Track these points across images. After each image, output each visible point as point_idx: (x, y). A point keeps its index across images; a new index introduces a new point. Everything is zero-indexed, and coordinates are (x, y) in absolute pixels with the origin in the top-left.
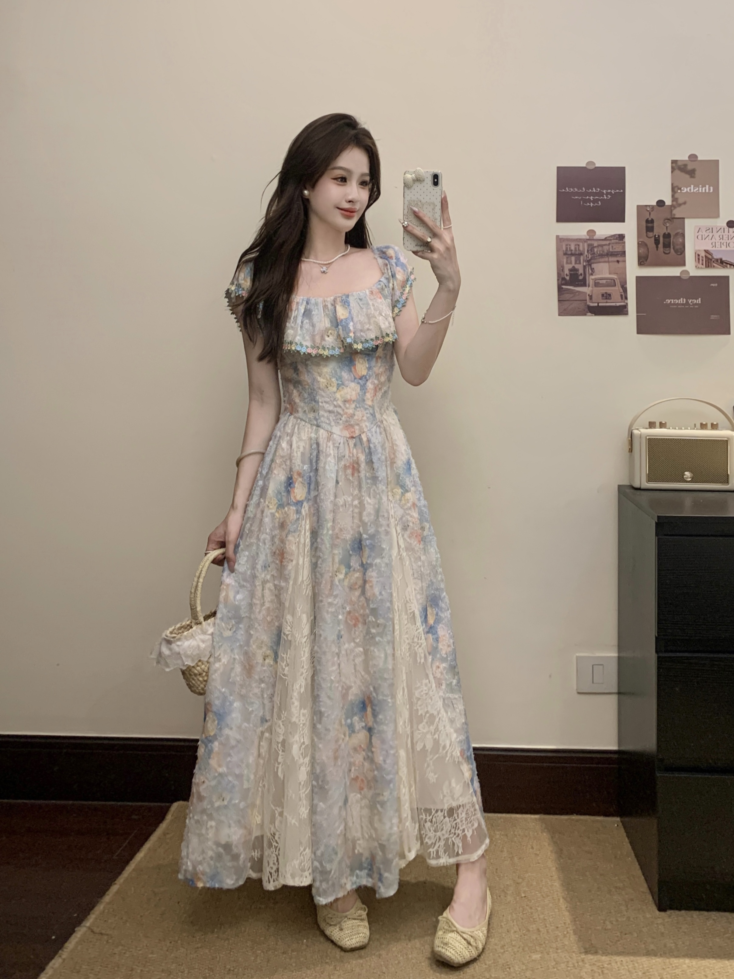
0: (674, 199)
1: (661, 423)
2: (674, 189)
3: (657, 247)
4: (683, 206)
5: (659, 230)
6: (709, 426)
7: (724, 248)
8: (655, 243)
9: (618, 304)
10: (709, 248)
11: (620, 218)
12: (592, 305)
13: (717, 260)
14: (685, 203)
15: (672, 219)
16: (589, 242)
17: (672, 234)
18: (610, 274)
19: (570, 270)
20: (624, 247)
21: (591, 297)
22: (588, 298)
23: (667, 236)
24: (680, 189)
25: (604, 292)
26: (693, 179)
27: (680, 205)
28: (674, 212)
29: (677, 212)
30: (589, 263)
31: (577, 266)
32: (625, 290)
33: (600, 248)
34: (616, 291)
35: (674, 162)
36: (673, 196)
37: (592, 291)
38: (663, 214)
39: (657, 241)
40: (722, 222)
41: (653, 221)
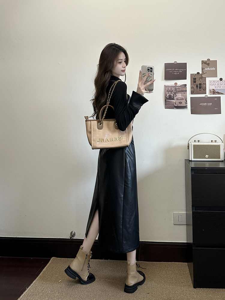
1: (198, 141)
2: (203, 69)
4: (205, 74)
5: (198, 82)
6: (214, 141)
7: (219, 88)
8: (196, 87)
9: (184, 105)
10: (214, 88)
11: (185, 78)
12: (176, 105)
13: (217, 92)
15: (202, 78)
16: (175, 87)
17: (202, 83)
18: (182, 96)
19: (169, 95)
20: (186, 89)
21: (175, 103)
23: (200, 84)
25: (179, 101)
26: (208, 66)
27: (205, 73)
29: (203, 76)
30: (175, 93)
31: (171, 94)
32: (186, 101)
33: (179, 89)
34: (184, 101)
35: (202, 61)
36: (202, 71)
37: (176, 101)
38: (199, 76)
39: (197, 86)
40: (218, 79)
41: (196, 79)
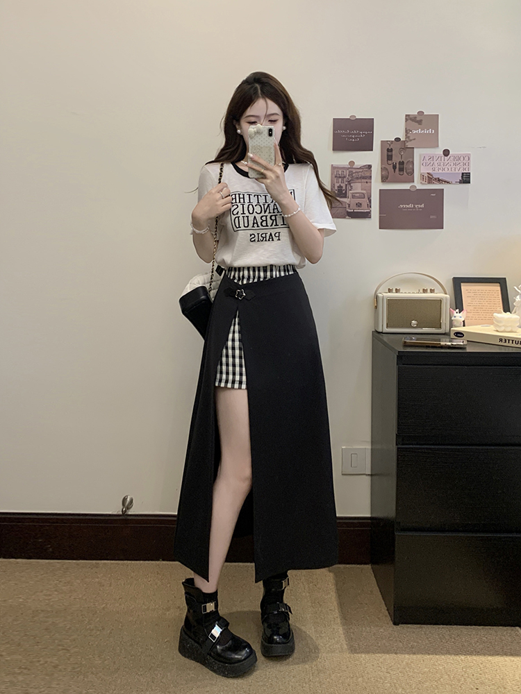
0: (407, 136)
1: (396, 290)
2: (407, 131)
3: (395, 171)
4: (413, 141)
5: (396, 159)
6: (429, 291)
7: (440, 171)
8: (393, 168)
9: (365, 211)
10: (430, 172)
11: (370, 148)
12: (349, 211)
13: (436, 179)
15: (405, 148)
16: (350, 170)
17: (405, 162)
18: (362, 190)
19: (338, 187)
20: (371, 173)
22: (347, 206)
23: (402, 163)
24: (411, 131)
25: (357, 202)
26: (420, 126)
29: (409, 145)
30: (349, 182)
31: (342, 185)
32: (370, 201)
33: (356, 174)
34: (364, 202)
35: (406, 115)
37: (350, 201)
38: (398, 145)
40: (439, 151)
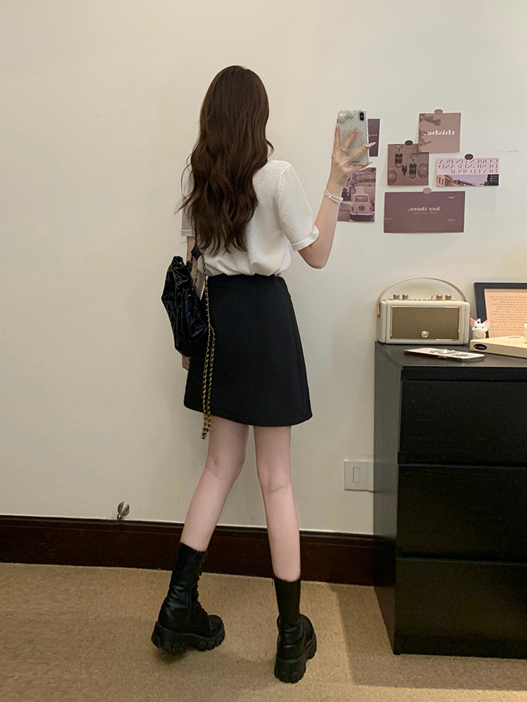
1: (403, 296)
2: (420, 133)
3: (405, 174)
4: (428, 144)
5: (406, 162)
6: (444, 298)
7: (462, 173)
9: (367, 214)
10: (449, 174)
11: (376, 153)
12: (353, 214)
13: (456, 181)
14: (430, 142)
15: (418, 154)
18: (364, 193)
20: (375, 176)
21: (352, 208)
22: (351, 209)
23: (414, 166)
24: (426, 133)
25: (359, 205)
27: (426, 144)
28: (420, 148)
29: (423, 149)
30: (353, 186)
32: (374, 205)
33: (360, 177)
34: (367, 205)
35: (421, 115)
36: (420, 138)
37: (353, 205)
38: (410, 149)
39: (404, 170)
40: (461, 155)
41: (401, 155)
